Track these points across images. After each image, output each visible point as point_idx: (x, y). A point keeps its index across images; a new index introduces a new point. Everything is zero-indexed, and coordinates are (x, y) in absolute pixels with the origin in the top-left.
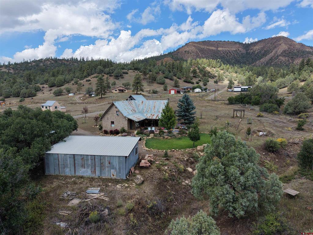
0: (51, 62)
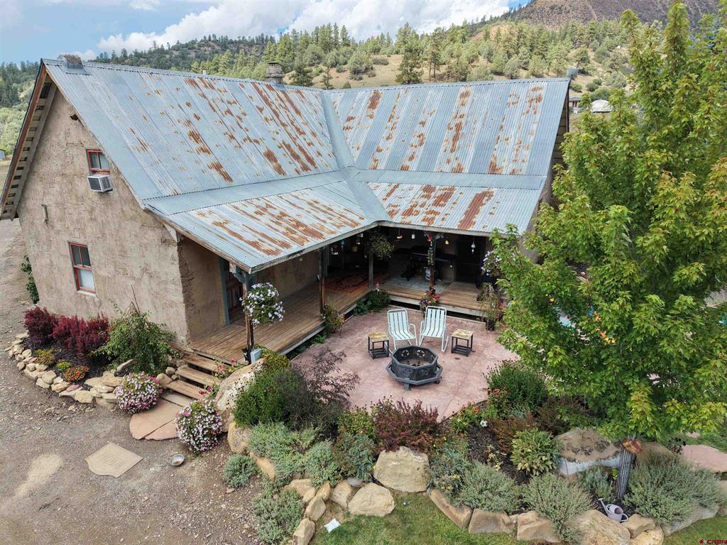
0: (213, 48)
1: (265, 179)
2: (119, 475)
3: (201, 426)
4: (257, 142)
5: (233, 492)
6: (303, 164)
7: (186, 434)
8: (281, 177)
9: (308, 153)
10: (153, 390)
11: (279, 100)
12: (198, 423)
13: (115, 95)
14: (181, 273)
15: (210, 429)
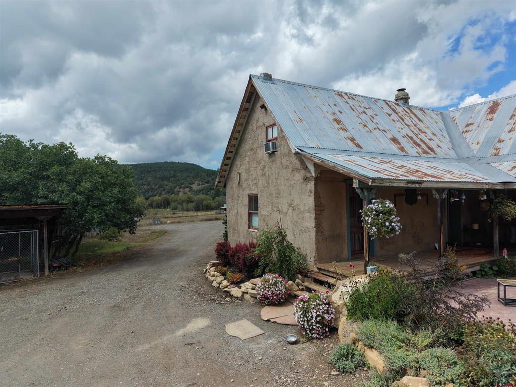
1: (390, 152)
2: (244, 339)
3: (315, 311)
4: (385, 131)
5: (337, 375)
6: (423, 149)
7: (302, 316)
8: (404, 154)
9: (428, 144)
10: (282, 288)
11: (405, 112)
12: (313, 308)
13: (288, 95)
14: (315, 202)
15: (323, 318)
